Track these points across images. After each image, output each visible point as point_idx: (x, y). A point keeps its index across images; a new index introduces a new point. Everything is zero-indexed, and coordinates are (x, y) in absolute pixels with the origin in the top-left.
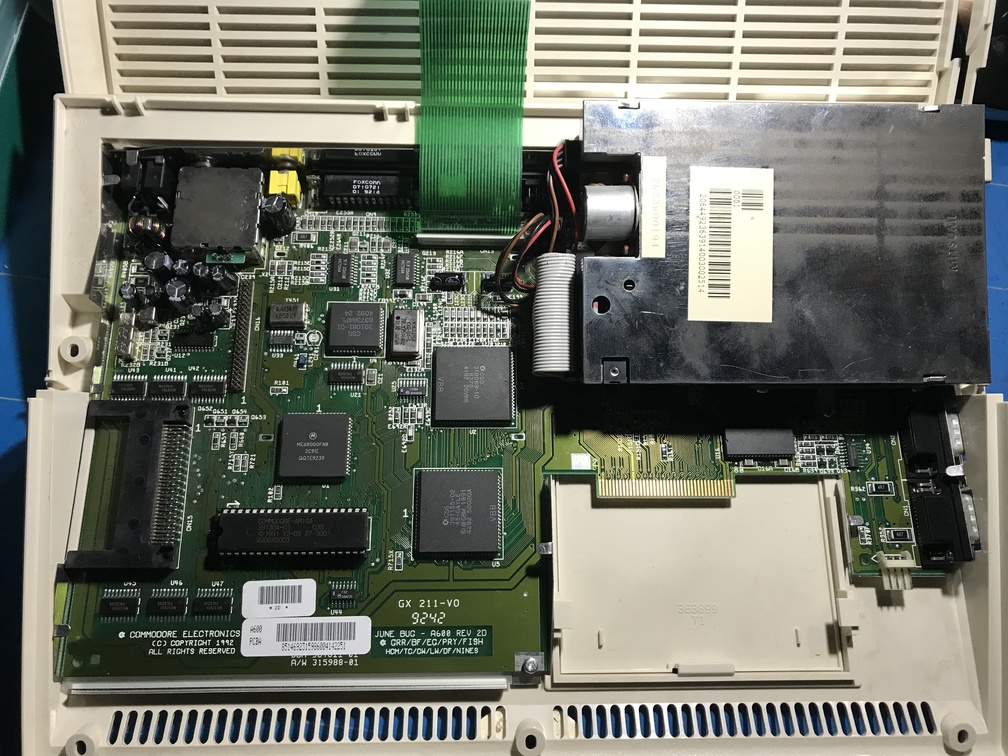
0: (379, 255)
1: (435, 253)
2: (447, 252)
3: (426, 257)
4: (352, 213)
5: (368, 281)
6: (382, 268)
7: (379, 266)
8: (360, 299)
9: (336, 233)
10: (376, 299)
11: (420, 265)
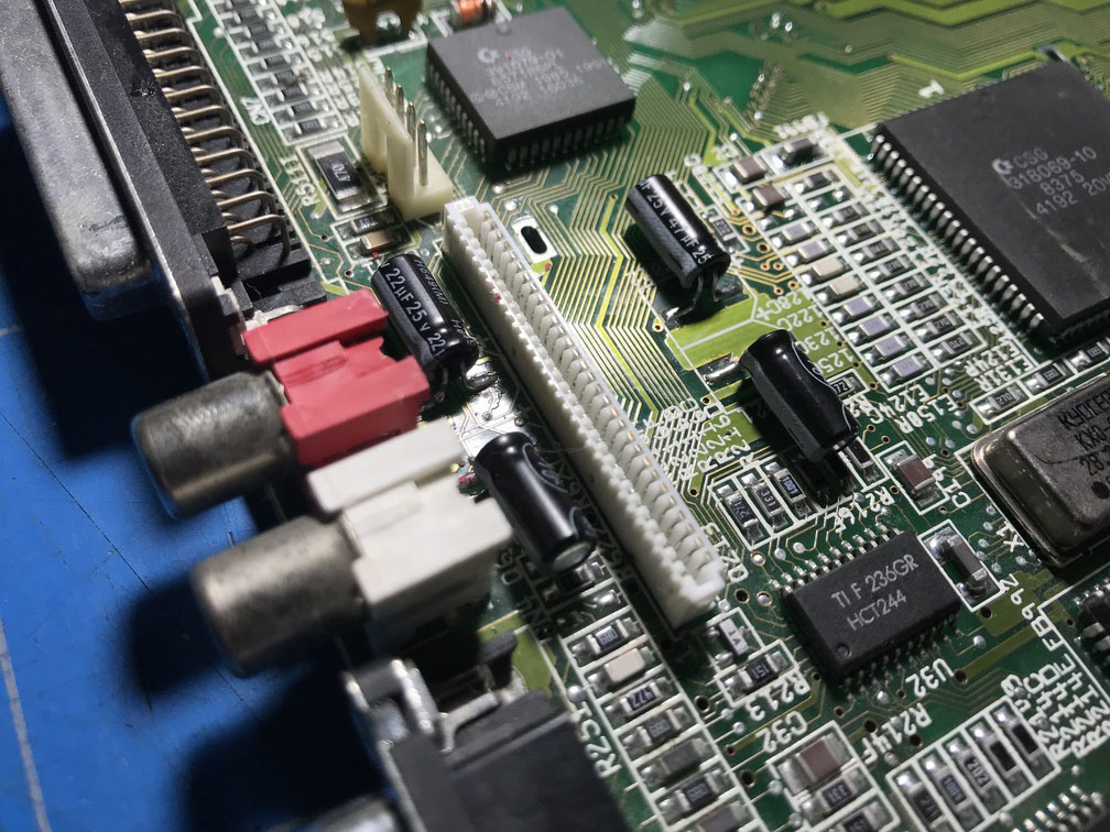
5: (1023, 737)
6: (923, 718)
7: (923, 737)
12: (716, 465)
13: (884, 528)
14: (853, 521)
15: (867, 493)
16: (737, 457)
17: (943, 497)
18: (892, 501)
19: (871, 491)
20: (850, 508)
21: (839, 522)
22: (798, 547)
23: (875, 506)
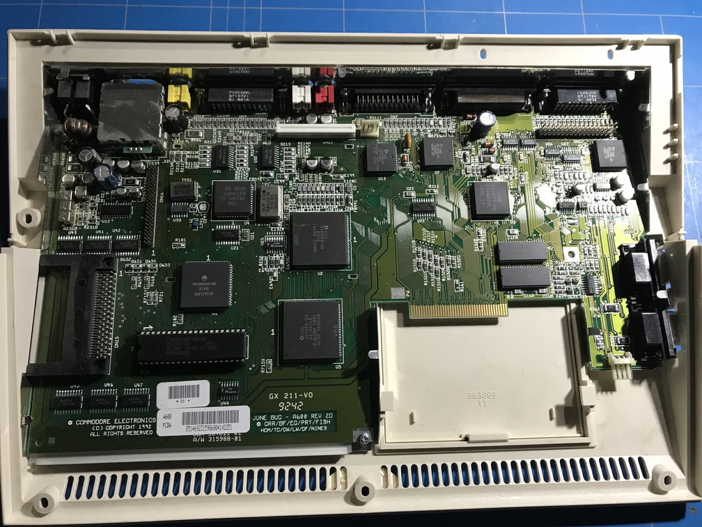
0: (249, 146)
1: (290, 144)
2: (299, 143)
3: (283, 147)
4: (229, 116)
5: (242, 165)
6: (252, 155)
7: (249, 154)
8: (236, 178)
9: (217, 130)
10: (248, 178)
11: (280, 153)
13: (277, 168)
14: (281, 164)
18: (281, 172)
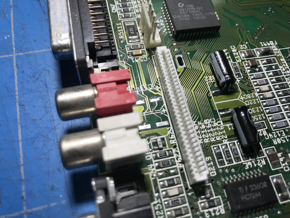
12: (215, 140)
13: (260, 171)
14: (251, 167)
15: (258, 159)
16: (223, 139)
17: (281, 166)
18: (265, 163)
19: (260, 159)
20: (251, 162)
21: (247, 166)
22: (233, 170)
23: (259, 164)
